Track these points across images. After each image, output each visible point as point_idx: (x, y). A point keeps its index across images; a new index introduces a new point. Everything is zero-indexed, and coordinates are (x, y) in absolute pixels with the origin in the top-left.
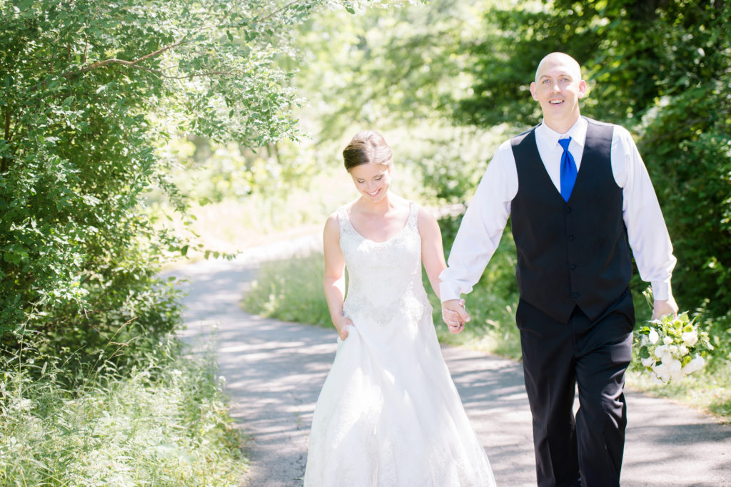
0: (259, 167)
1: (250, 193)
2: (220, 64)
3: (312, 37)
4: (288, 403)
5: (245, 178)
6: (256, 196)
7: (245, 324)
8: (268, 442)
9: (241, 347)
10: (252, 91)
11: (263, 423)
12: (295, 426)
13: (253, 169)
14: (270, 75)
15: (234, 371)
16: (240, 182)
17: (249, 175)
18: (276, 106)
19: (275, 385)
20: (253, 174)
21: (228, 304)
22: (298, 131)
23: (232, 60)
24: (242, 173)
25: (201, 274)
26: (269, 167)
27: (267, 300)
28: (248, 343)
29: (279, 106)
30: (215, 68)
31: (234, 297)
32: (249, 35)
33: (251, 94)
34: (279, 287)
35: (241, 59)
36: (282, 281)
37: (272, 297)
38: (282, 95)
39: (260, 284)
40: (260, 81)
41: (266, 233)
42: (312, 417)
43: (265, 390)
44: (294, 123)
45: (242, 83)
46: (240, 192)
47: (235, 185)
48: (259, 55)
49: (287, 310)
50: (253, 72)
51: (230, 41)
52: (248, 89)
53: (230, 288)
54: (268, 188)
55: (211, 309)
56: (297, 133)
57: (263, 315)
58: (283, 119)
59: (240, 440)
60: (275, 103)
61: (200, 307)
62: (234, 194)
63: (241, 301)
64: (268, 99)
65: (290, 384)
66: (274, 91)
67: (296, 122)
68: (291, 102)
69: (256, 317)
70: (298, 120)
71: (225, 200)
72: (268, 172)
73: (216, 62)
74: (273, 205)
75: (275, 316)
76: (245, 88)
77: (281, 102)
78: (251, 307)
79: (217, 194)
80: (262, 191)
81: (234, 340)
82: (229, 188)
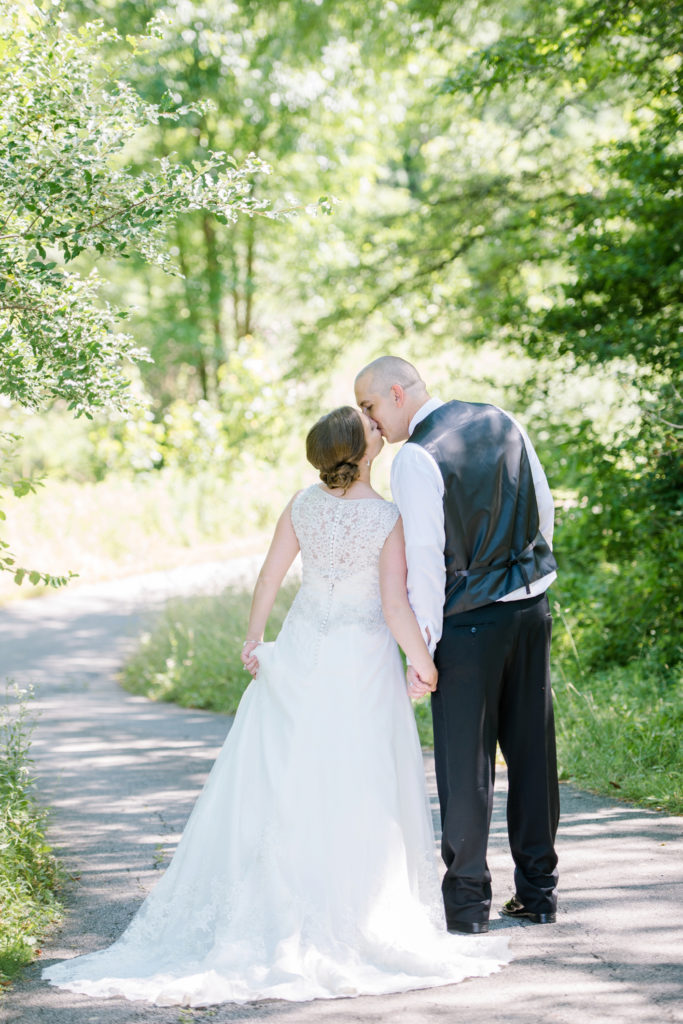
0: (179, 414)
1: (159, 465)
2: (22, 295)
3: (299, 163)
4: (150, 831)
5: (151, 435)
6: (172, 472)
7: (113, 710)
8: (100, 884)
9: (95, 745)
10: (65, 338)
11: (101, 857)
12: (151, 862)
13: (168, 419)
14: (91, 315)
15: (69, 782)
16: (142, 445)
17: (159, 430)
18: (97, 361)
19: (132, 804)
20: (167, 428)
21: (94, 675)
22: (128, 398)
23: (39, 290)
24: (146, 426)
25: (49, 619)
26: (198, 417)
27: (163, 670)
28: (108, 739)
29: (102, 361)
30: (15, 300)
31: (106, 662)
32: (70, 250)
33: (63, 342)
34: (184, 643)
35: (52, 290)
36: (191, 634)
37: (171, 663)
38: (110, 345)
39: (153, 641)
40: (78, 323)
41: (186, 544)
42: (173, 852)
43: (118, 810)
44: (123, 386)
45: (51, 325)
46: (138, 464)
47: (132, 448)
48: (77, 285)
49: (195, 688)
50: (68, 310)
51: (41, 258)
52: (59, 334)
53: (98, 646)
54: (199, 457)
55: (57, 682)
56: (127, 401)
57: (153, 695)
58: (107, 380)
59: (56, 878)
60: (97, 356)
61: (39, 676)
62: (129, 465)
63: (120, 670)
64: (88, 350)
65: (162, 804)
66: (97, 338)
67: (127, 385)
68: (123, 354)
69: (140, 699)
70: (130, 382)
71: (111, 477)
72: (197, 425)
73: (16, 291)
74: (203, 490)
75: (172, 699)
76: (55, 333)
77: (106, 354)
78: (134, 683)
79: (97, 464)
80: (184, 462)
81: (85, 734)
82: (120, 454)
